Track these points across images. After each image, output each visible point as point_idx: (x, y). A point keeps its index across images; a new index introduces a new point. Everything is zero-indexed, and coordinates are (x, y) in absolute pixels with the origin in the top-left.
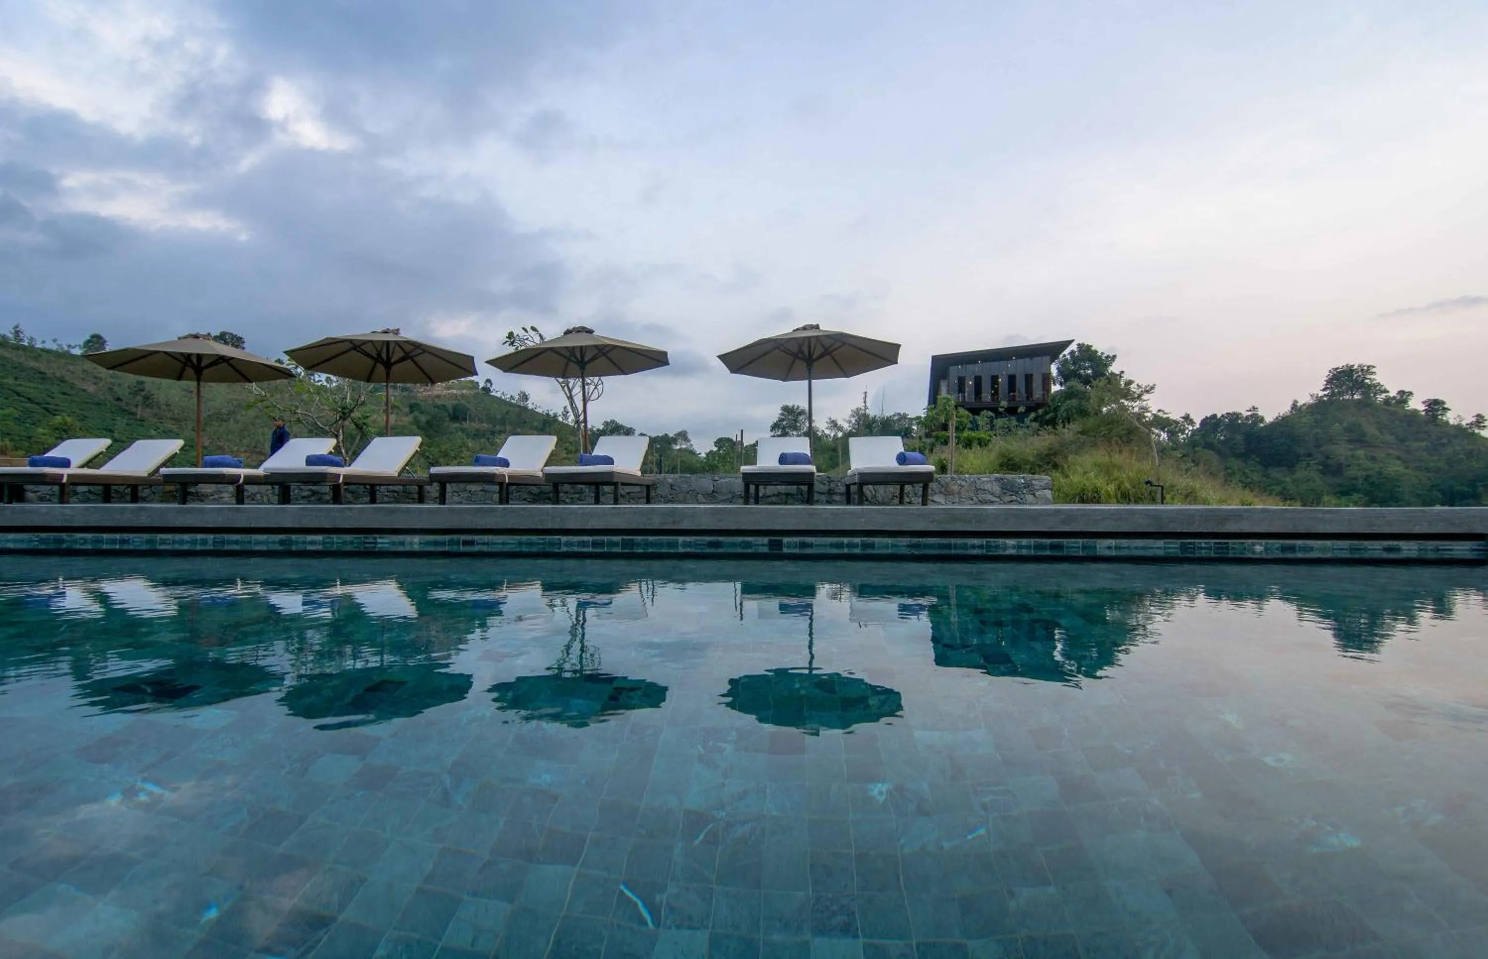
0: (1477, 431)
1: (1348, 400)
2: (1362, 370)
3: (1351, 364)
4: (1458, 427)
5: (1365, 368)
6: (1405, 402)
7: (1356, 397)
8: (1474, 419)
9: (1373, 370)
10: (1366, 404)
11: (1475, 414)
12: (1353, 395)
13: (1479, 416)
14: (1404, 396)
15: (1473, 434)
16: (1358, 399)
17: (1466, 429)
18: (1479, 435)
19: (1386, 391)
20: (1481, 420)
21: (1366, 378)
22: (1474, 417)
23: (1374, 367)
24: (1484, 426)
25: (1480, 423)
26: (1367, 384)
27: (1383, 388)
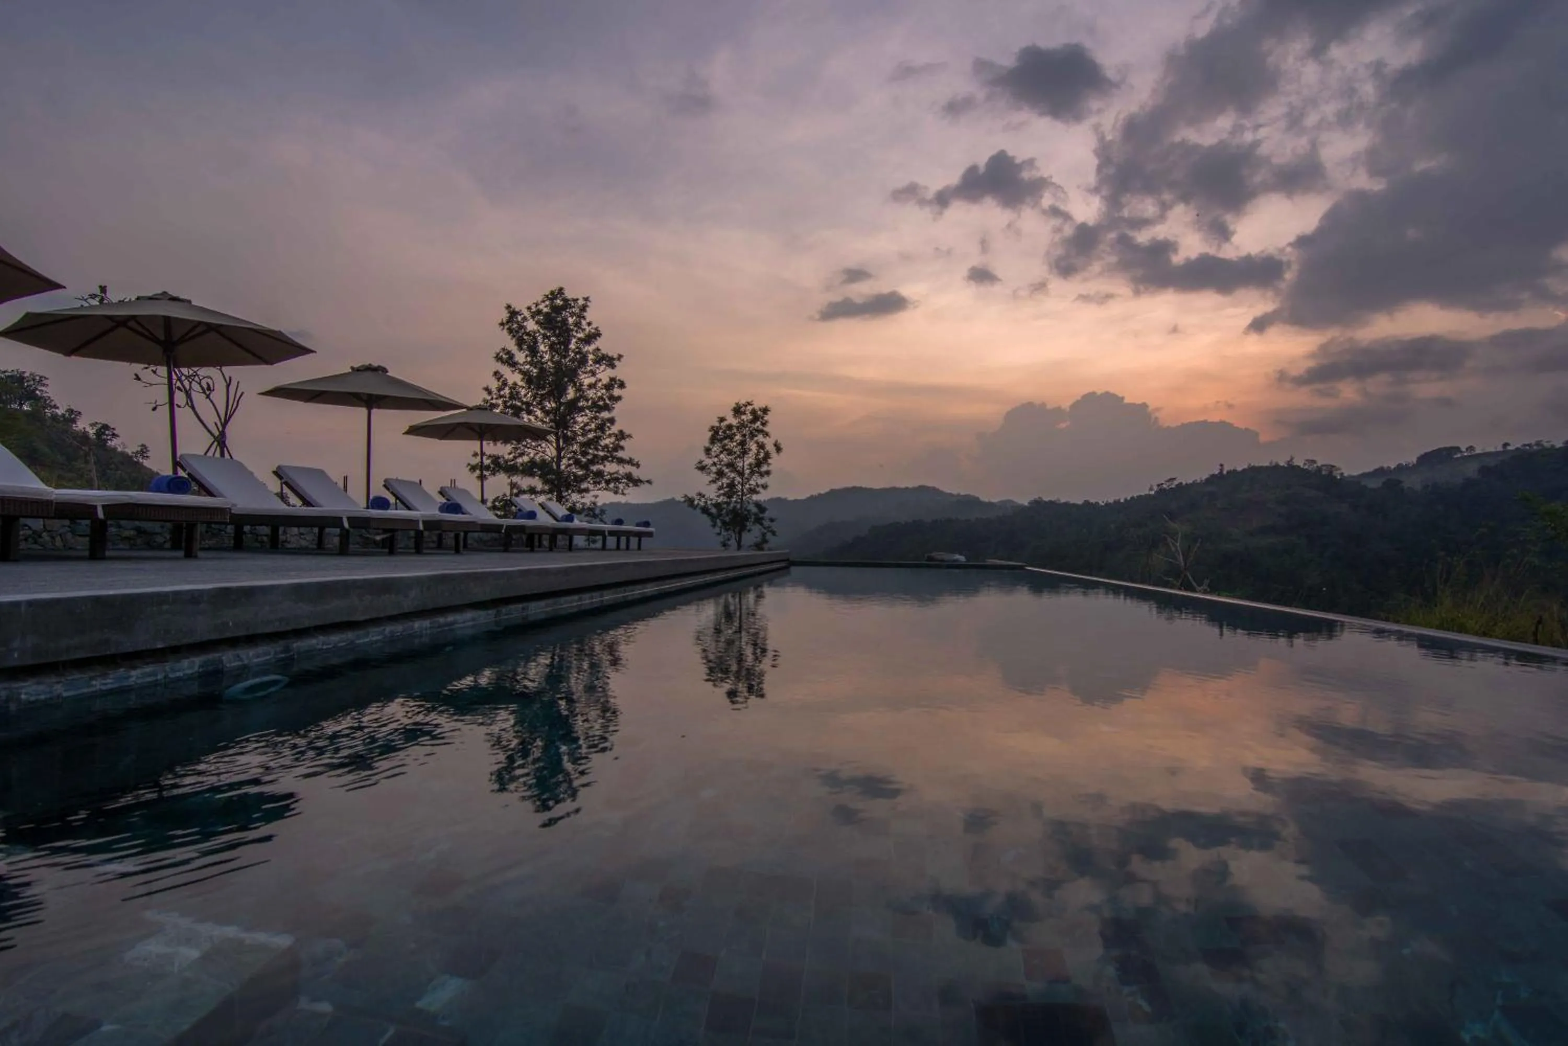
0: (141, 460)
1: (16, 410)
2: (34, 380)
3: (22, 370)
4: (123, 454)
5: (38, 378)
6: (74, 421)
7: (25, 408)
8: (139, 449)
9: (45, 382)
10: (35, 417)
11: (140, 444)
12: (21, 405)
13: (143, 445)
14: (72, 416)
15: (137, 463)
16: (27, 410)
17: (131, 457)
18: (141, 465)
19: (56, 407)
20: (145, 450)
21: (37, 389)
22: (139, 446)
23: (47, 379)
24: (147, 457)
25: (143, 452)
26: (37, 395)
27: (53, 403)
